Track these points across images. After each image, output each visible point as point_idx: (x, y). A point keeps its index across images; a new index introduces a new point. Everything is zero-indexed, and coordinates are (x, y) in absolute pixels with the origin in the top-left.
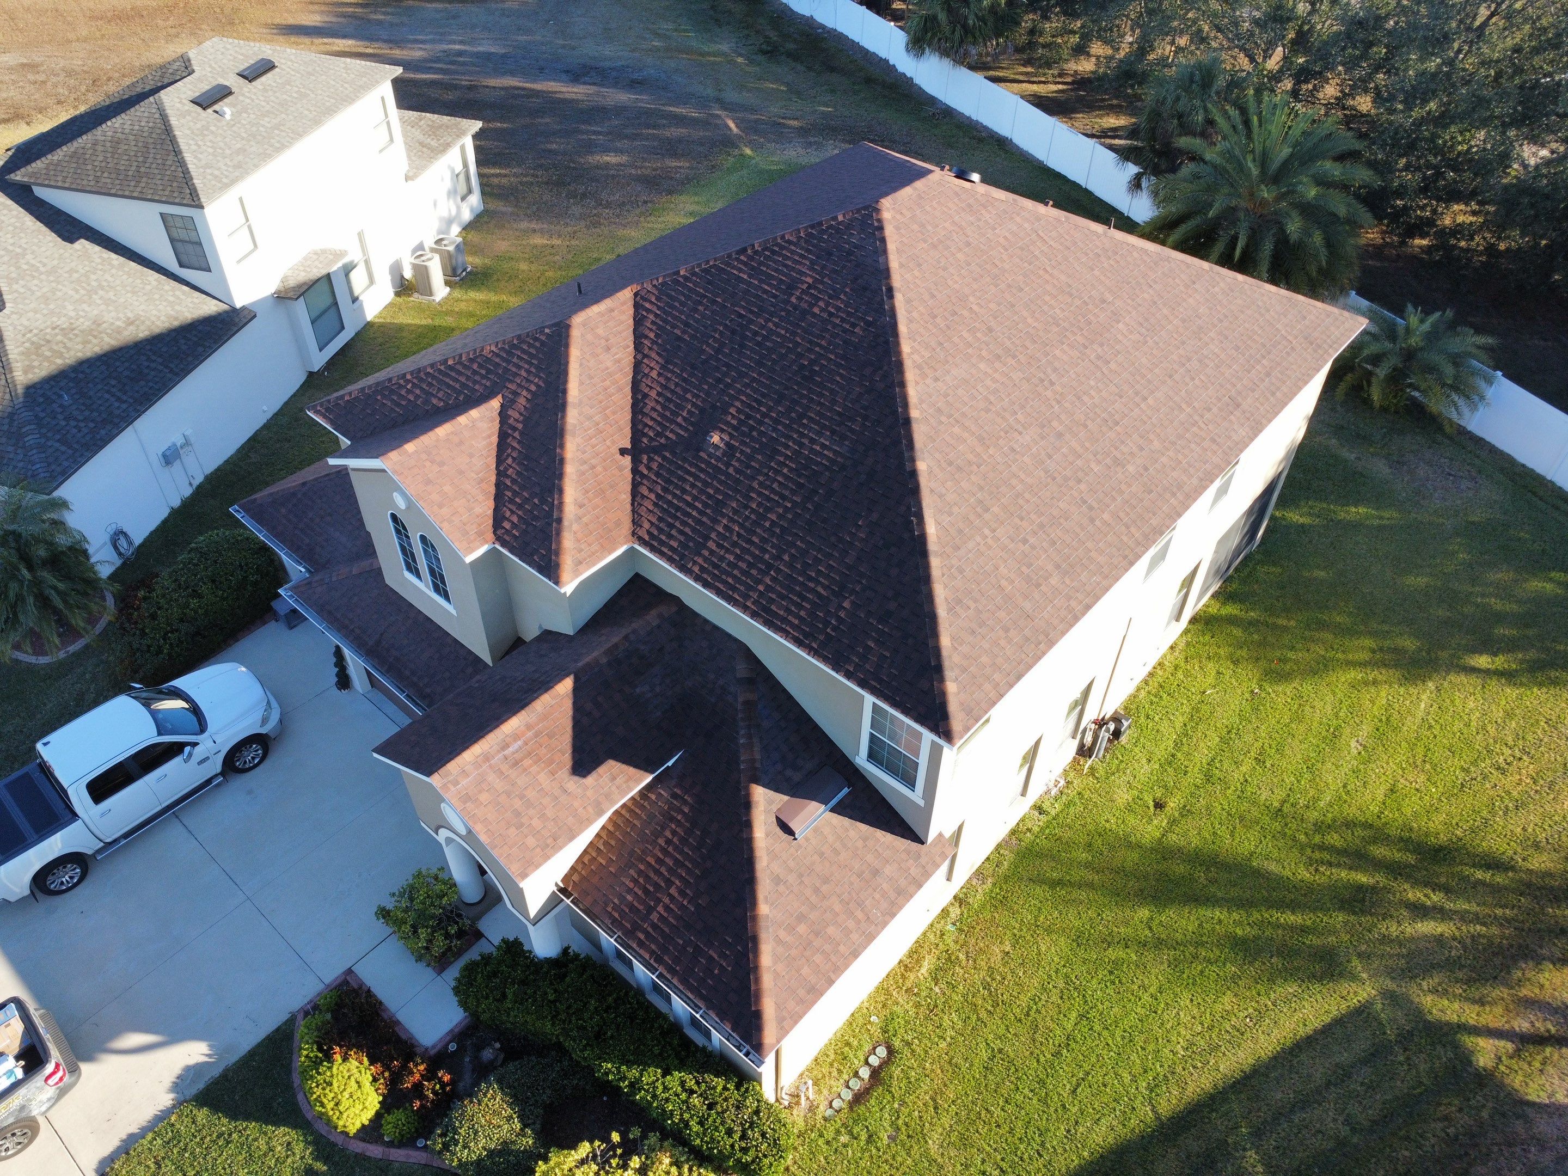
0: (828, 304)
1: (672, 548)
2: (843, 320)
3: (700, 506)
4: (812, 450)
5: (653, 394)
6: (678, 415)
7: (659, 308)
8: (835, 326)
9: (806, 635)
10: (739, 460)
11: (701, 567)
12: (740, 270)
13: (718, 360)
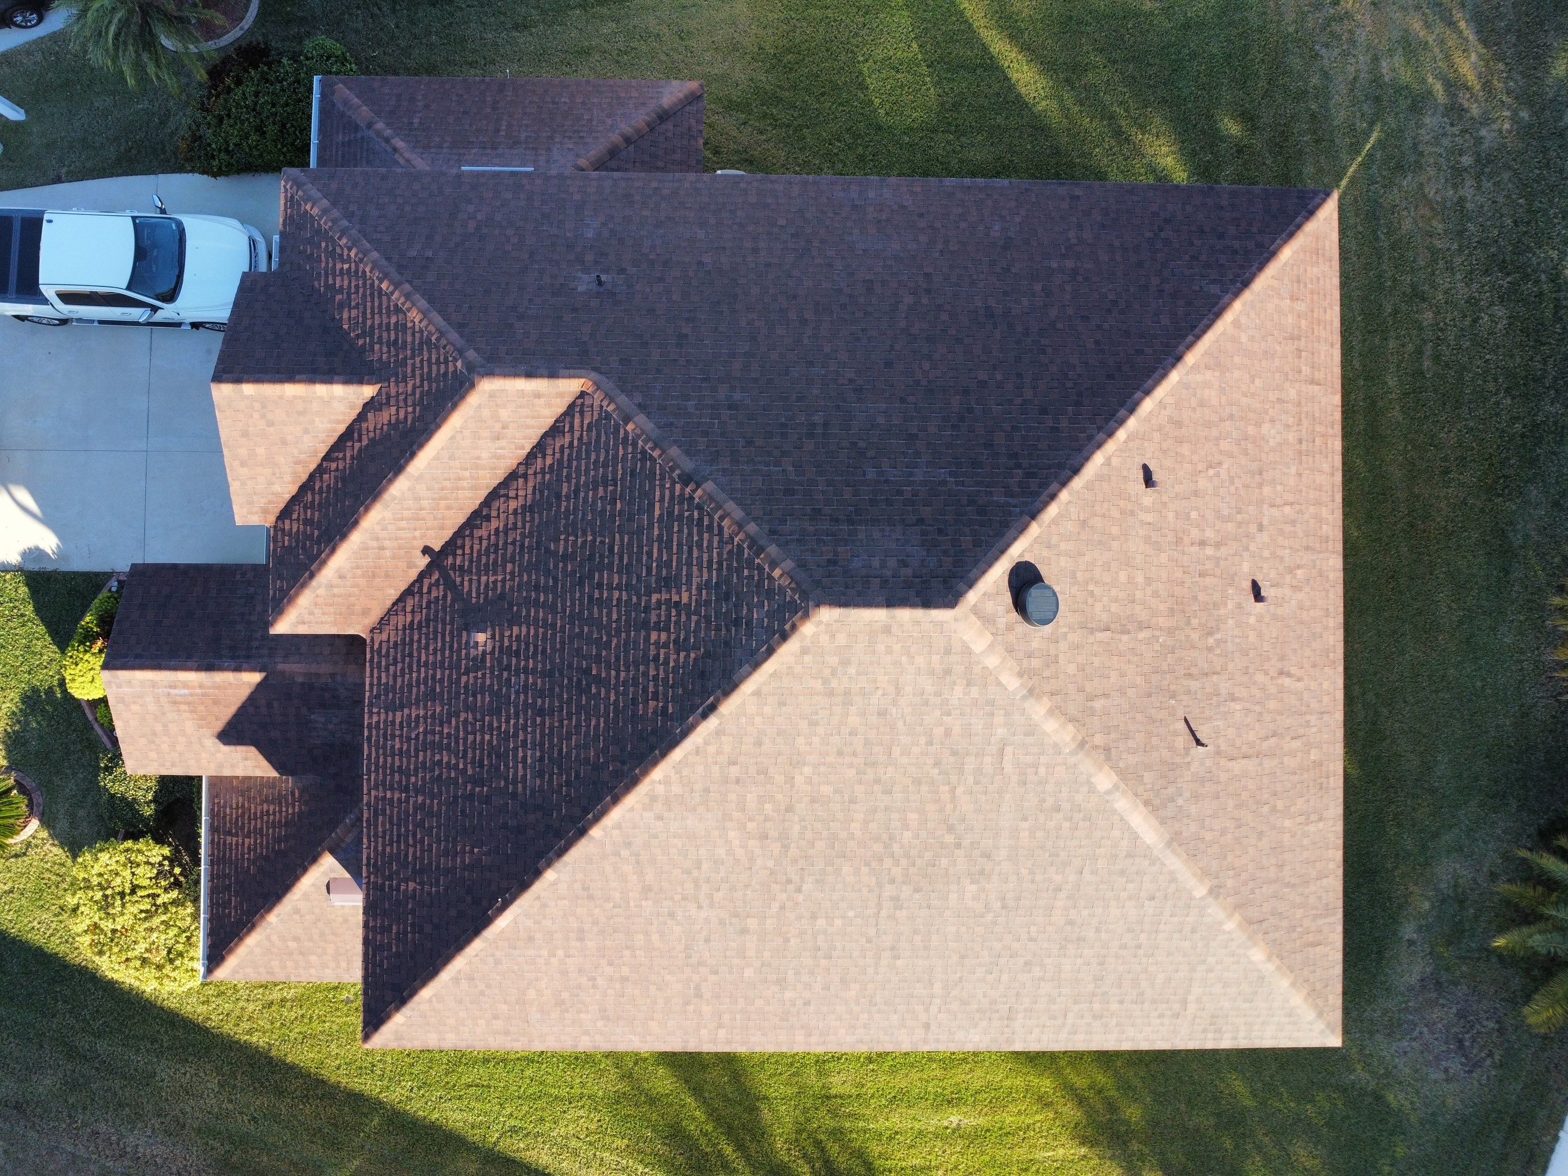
0: (666, 645)
1: (379, 678)
2: (656, 678)
3: (423, 675)
4: (516, 749)
5: (494, 524)
6: (487, 574)
7: (580, 439)
8: (645, 674)
9: (375, 865)
10: (476, 678)
11: (378, 722)
12: (662, 500)
13: (556, 566)
